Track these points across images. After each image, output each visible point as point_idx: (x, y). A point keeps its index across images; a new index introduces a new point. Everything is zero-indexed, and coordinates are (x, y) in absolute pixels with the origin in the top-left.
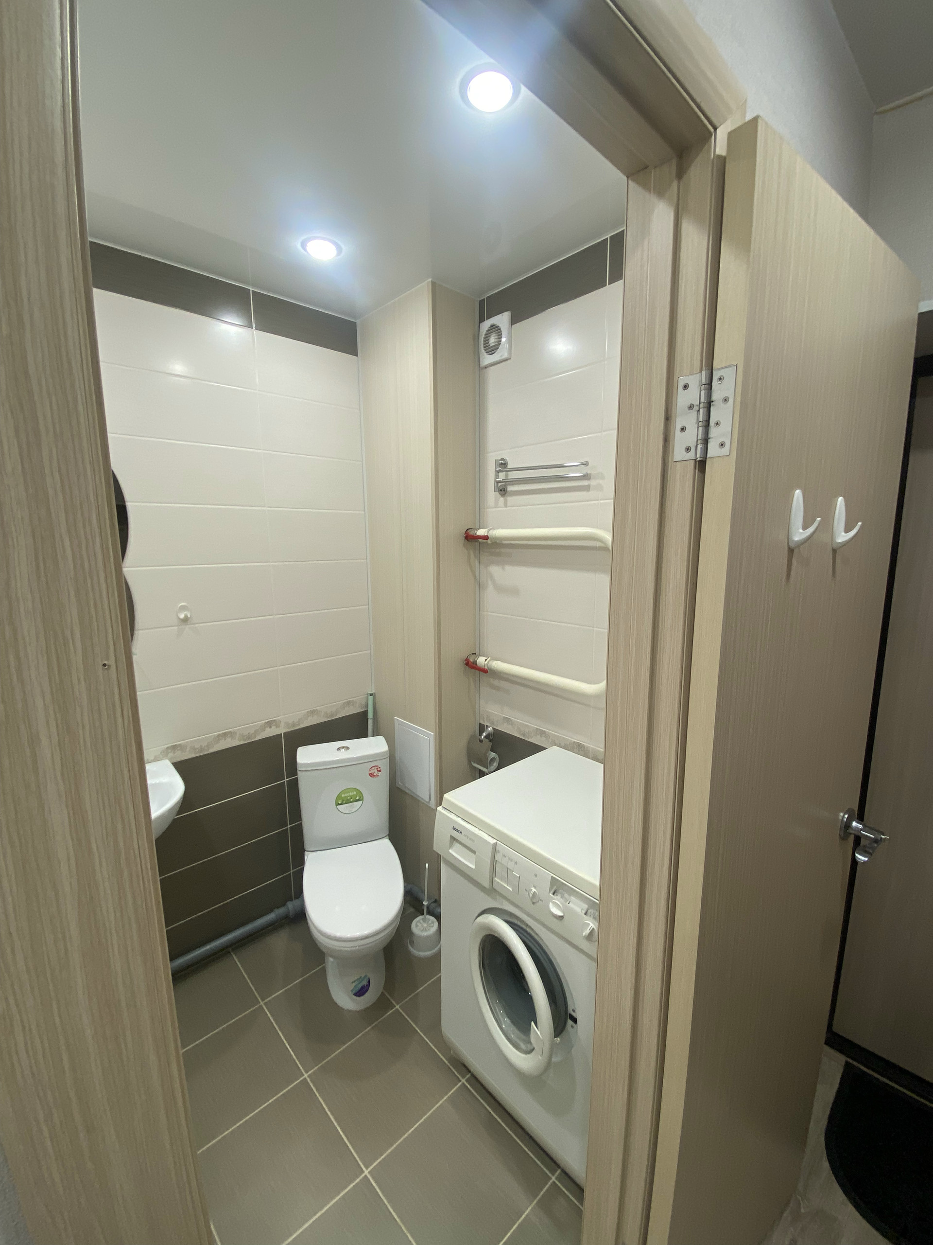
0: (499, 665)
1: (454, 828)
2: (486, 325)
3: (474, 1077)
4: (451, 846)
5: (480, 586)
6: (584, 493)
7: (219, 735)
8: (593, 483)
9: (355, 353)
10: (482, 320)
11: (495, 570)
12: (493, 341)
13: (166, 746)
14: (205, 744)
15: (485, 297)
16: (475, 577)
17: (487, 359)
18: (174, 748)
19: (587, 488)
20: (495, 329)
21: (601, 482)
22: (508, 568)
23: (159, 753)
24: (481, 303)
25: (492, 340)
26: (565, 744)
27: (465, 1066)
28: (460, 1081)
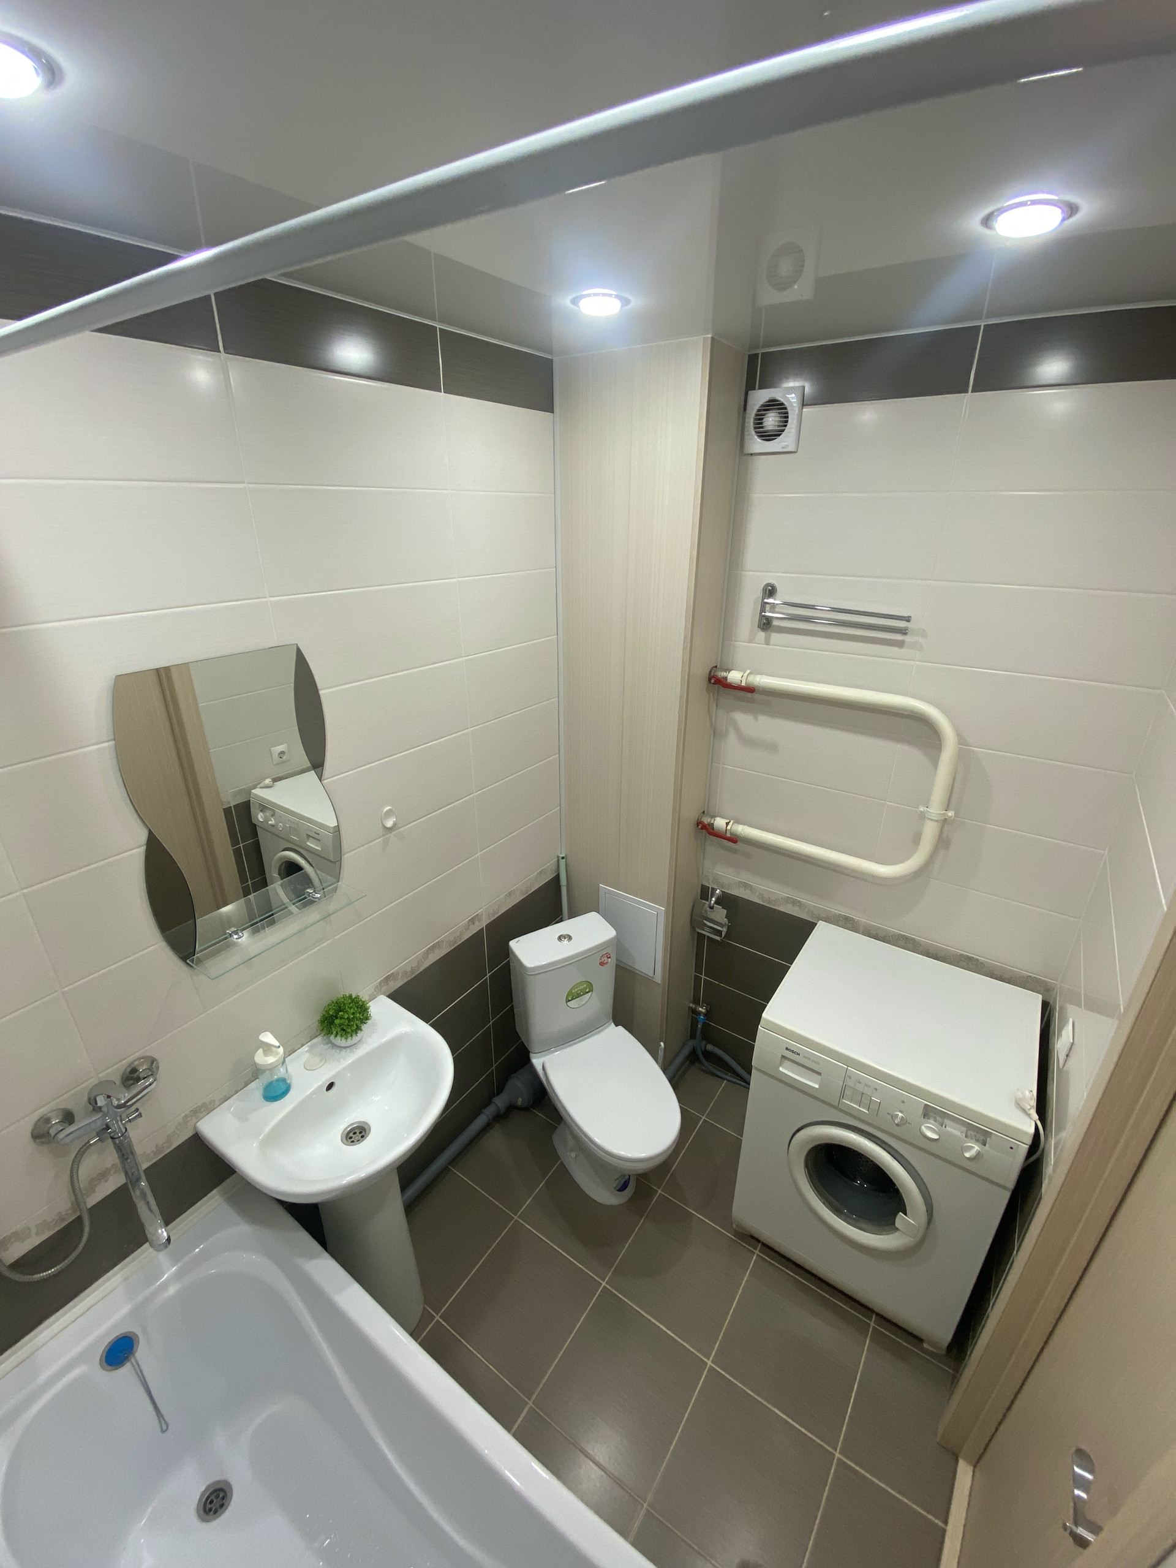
0: (743, 830)
1: (787, 1049)
2: (761, 397)
3: (764, 1244)
4: (781, 1064)
5: (716, 734)
6: (896, 649)
7: (427, 950)
8: (908, 639)
9: (548, 407)
10: (750, 386)
11: (741, 718)
12: (773, 423)
13: (379, 980)
14: (414, 964)
15: (760, 352)
16: (711, 722)
17: (758, 445)
18: (387, 979)
19: (900, 644)
20: (774, 405)
21: (920, 639)
22: (762, 719)
23: (373, 990)
24: (752, 359)
25: (771, 420)
26: (827, 916)
27: (752, 1237)
28: (754, 1253)
